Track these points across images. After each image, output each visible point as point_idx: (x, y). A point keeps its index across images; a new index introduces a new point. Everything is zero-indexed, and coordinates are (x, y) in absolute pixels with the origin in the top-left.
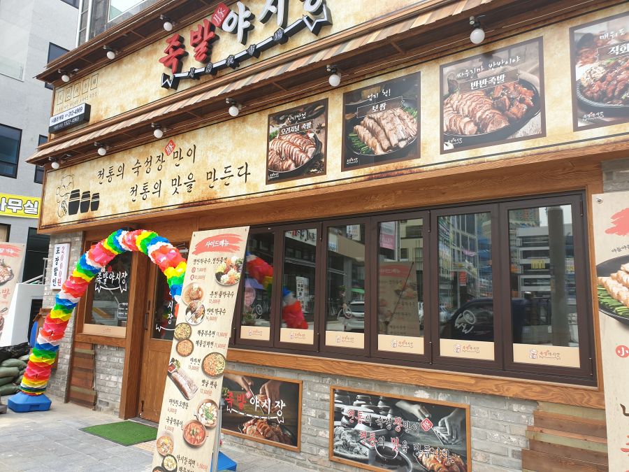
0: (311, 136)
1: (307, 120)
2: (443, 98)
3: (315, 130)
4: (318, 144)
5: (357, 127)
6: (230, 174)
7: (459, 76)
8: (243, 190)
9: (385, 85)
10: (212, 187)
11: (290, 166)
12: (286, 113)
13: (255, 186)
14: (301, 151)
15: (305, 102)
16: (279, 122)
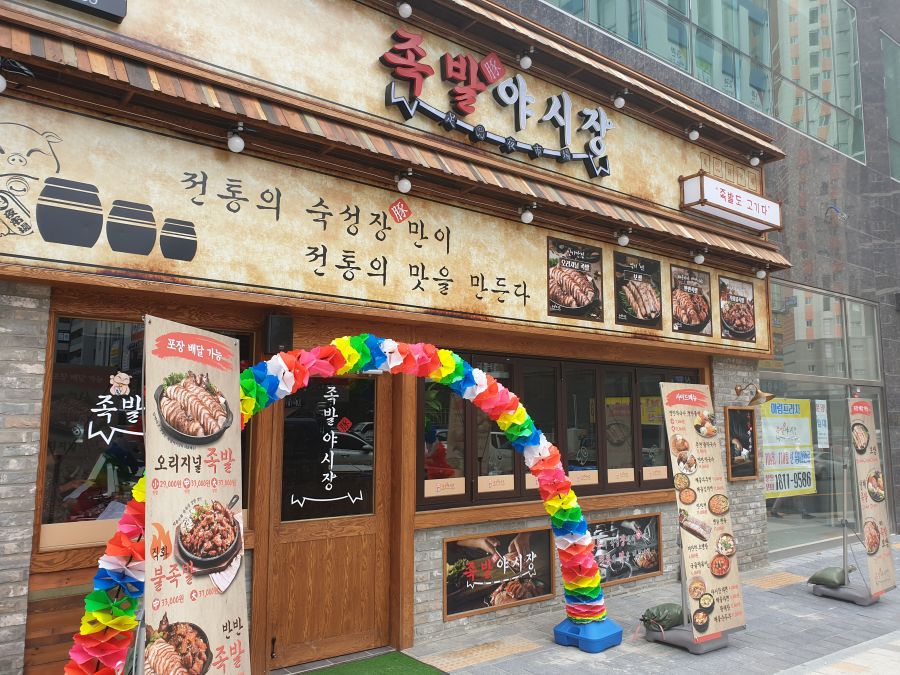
0: (590, 279)
1: (586, 261)
2: (672, 290)
3: (592, 273)
4: (596, 291)
5: (624, 287)
6: (505, 289)
7: (679, 277)
8: (522, 315)
9: (643, 261)
10: (481, 298)
11: (571, 302)
12: (568, 244)
13: (536, 313)
14: (581, 290)
15: (582, 241)
16: (559, 251)
